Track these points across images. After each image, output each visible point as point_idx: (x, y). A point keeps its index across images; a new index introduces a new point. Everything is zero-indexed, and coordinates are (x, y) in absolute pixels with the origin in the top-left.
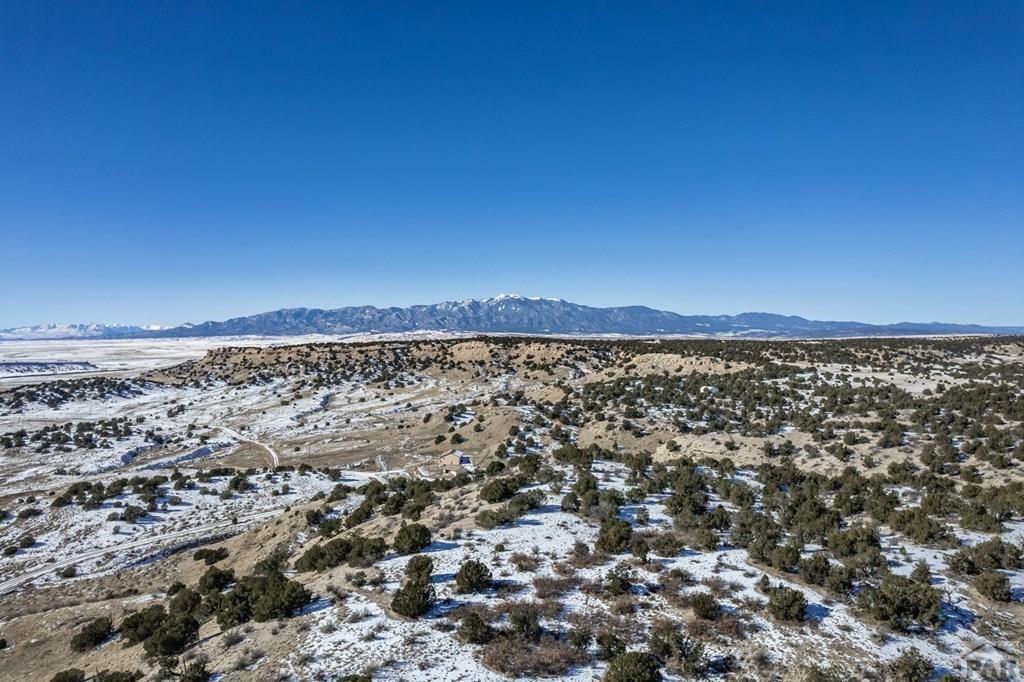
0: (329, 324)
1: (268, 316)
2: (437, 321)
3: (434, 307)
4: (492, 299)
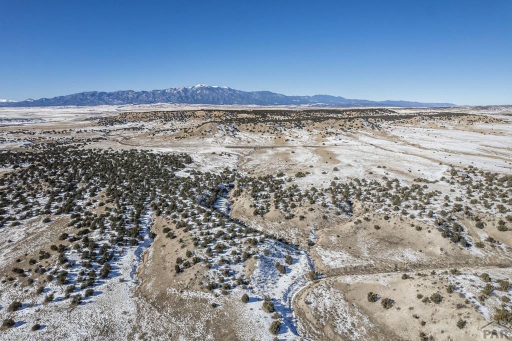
0: (110, 100)
1: (76, 95)
2: (166, 98)
3: (164, 91)
4: (194, 87)
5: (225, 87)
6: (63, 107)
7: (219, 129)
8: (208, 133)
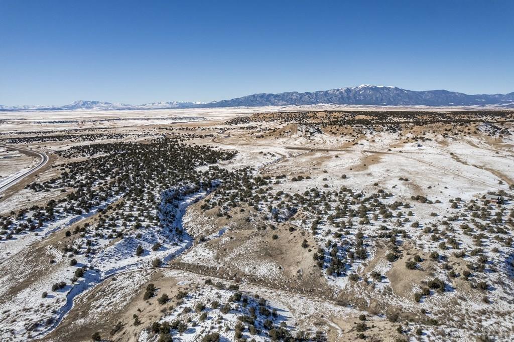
0: (276, 101)
1: (249, 97)
2: (328, 99)
3: (327, 92)
4: (357, 87)
5: (392, 87)
6: (236, 107)
7: (299, 130)
8: (286, 134)
